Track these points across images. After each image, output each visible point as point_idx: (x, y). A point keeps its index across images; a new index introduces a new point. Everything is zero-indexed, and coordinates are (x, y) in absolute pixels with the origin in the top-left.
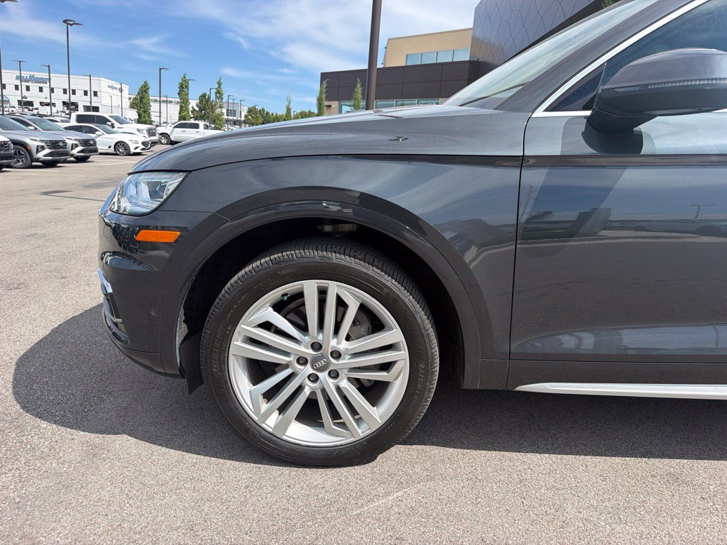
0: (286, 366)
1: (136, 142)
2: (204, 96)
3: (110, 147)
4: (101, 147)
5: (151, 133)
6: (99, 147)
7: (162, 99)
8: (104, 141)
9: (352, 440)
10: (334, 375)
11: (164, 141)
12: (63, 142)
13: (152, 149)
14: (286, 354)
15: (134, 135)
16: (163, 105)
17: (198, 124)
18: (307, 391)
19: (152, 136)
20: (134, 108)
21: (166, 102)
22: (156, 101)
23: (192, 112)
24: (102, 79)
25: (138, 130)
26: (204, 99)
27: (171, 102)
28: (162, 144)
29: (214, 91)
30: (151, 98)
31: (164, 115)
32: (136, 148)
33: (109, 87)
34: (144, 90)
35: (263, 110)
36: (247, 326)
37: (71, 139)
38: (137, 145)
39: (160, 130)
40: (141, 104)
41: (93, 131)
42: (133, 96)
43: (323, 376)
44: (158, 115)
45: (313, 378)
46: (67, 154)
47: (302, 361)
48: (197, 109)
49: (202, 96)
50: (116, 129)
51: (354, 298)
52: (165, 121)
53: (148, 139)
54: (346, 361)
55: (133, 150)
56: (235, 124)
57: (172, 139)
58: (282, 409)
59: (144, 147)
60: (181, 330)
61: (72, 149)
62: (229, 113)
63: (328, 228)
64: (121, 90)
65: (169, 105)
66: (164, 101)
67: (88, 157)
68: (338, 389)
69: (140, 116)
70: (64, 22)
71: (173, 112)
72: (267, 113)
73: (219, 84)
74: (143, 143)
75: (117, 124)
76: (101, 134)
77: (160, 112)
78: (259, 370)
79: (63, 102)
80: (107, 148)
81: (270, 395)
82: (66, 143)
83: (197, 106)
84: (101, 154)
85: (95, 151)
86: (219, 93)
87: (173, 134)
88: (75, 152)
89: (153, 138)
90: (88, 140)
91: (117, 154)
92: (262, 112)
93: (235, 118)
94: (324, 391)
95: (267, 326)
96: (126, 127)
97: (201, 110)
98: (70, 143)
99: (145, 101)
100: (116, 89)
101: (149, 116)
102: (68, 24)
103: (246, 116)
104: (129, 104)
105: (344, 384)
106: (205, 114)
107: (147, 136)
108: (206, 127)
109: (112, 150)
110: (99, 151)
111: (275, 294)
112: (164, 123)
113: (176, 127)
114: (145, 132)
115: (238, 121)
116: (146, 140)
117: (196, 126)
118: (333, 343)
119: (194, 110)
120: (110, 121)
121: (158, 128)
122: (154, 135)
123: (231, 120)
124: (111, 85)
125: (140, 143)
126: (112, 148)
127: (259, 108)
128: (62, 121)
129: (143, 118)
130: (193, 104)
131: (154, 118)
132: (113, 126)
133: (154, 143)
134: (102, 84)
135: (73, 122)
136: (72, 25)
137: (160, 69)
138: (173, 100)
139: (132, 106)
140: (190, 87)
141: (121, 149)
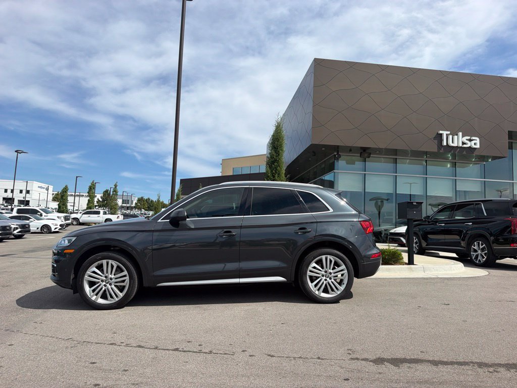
0: (98, 282)
1: (56, 225)
2: (106, 191)
3: (38, 228)
4: (33, 229)
5: (66, 218)
6: (31, 229)
7: (76, 194)
8: (35, 224)
9: (115, 301)
10: (110, 284)
11: (75, 223)
12: (9, 226)
13: (66, 228)
14: (99, 279)
15: (55, 220)
16: (77, 198)
17: (100, 211)
18: (103, 289)
19: (67, 220)
20: (55, 201)
21: (79, 196)
22: (72, 195)
23: (97, 202)
24: (34, 182)
25: (58, 217)
26: (106, 193)
27: (83, 196)
28: (74, 225)
29: (112, 190)
30: (69, 193)
31: (76, 205)
32: (56, 228)
33: (39, 187)
34: (65, 190)
35: (149, 199)
36: (89, 272)
37: (14, 224)
38: (56, 227)
39: (73, 216)
40: (61, 198)
41: (28, 219)
42: (55, 193)
43: (108, 285)
44: (73, 204)
45: (105, 286)
46: (11, 234)
47: (102, 281)
48: (101, 200)
49: (105, 191)
50: (43, 217)
51: (115, 264)
52: (77, 209)
53: (64, 222)
54: (113, 280)
55: (53, 230)
56: (128, 209)
57: (81, 221)
58: (97, 295)
59: (60, 228)
60: (72, 276)
61: (14, 230)
62: (124, 202)
63: (112, 248)
64: (47, 189)
65: (81, 198)
66: (78, 196)
67: (23, 235)
68: (112, 288)
69: (59, 207)
70: (16, 151)
71: (83, 202)
72: (152, 201)
73: (116, 186)
74: (61, 225)
75: (44, 214)
76: (33, 220)
77: (74, 203)
78: (91, 284)
79: (3, 198)
80: (36, 229)
81: (94, 291)
82: (11, 227)
83: (101, 197)
84: (32, 233)
85: (29, 231)
86: (115, 191)
87: (81, 219)
88: (15, 232)
89: (67, 222)
90: (25, 225)
91: (42, 233)
92: (148, 200)
93: (128, 205)
94: (108, 289)
95: (94, 272)
96: (50, 216)
97: (103, 200)
98: (13, 226)
99: (64, 198)
100: (44, 188)
101: (66, 206)
102: (18, 153)
103: (136, 204)
104: (52, 198)
105: (113, 286)
106: (107, 203)
107: (63, 220)
108: (105, 213)
109: (39, 230)
110: (31, 231)
111: (96, 264)
112: (76, 210)
113: (84, 214)
114: (62, 218)
115: (130, 207)
116: (63, 223)
117: (98, 213)
118: (110, 276)
119: (99, 201)
120: (39, 212)
121: (71, 215)
122: (69, 220)
123: (125, 207)
124: (40, 186)
125: (59, 225)
126: (40, 229)
127: (146, 198)
128: (6, 213)
129: (62, 209)
130: (99, 196)
131: (70, 208)
132: (41, 215)
133: (68, 225)
134: (35, 186)
135: (14, 213)
136: (20, 153)
137: (77, 177)
138: (85, 194)
139: (54, 199)
140: (96, 188)
141: (46, 229)
